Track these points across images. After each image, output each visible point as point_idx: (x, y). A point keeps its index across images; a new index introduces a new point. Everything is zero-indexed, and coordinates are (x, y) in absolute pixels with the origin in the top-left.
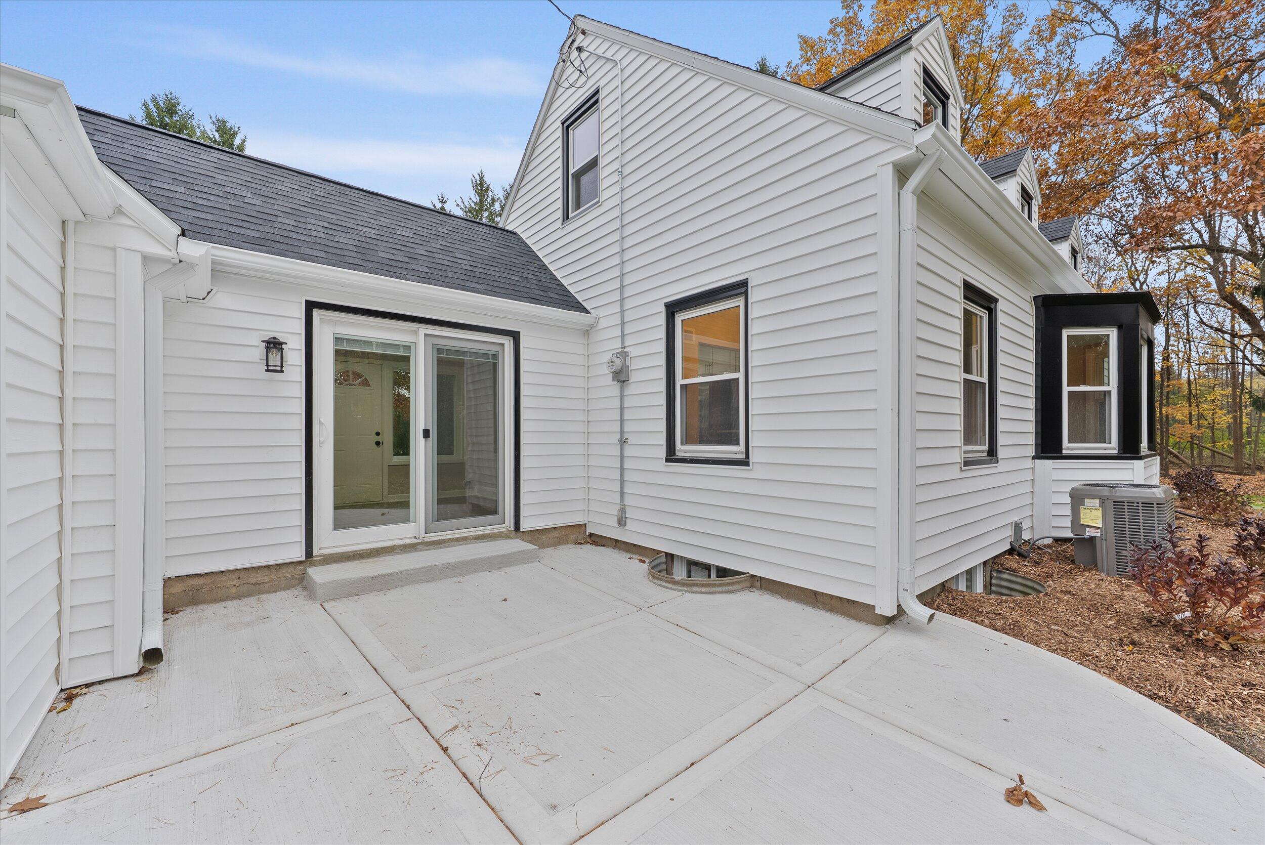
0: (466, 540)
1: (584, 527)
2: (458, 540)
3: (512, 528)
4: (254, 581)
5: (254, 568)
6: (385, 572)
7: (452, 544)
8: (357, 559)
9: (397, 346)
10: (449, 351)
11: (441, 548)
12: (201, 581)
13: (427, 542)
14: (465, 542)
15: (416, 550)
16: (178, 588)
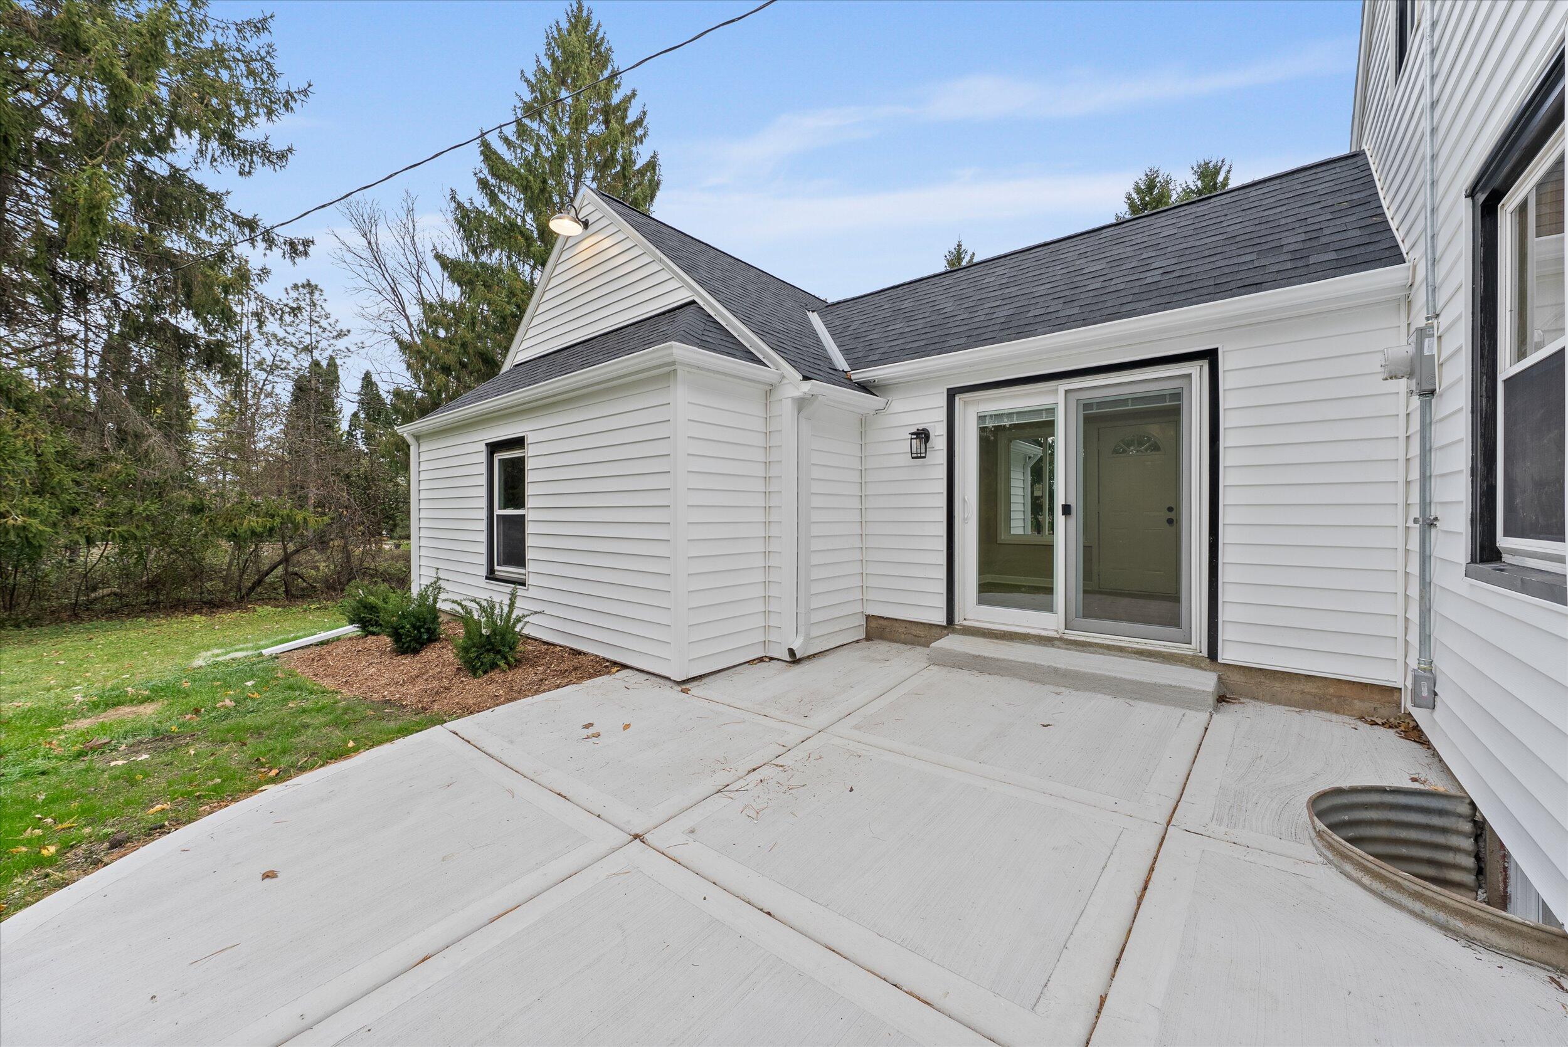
0: (1121, 651)
1: (1396, 695)
2: (1109, 648)
3: (1205, 653)
4: (914, 633)
5: (915, 622)
6: (986, 655)
7: (1101, 650)
8: (991, 637)
9: (1039, 412)
10: (1100, 404)
11: (1081, 651)
12: (885, 623)
13: (1067, 640)
14: (1120, 654)
15: (1053, 646)
16: (874, 624)
